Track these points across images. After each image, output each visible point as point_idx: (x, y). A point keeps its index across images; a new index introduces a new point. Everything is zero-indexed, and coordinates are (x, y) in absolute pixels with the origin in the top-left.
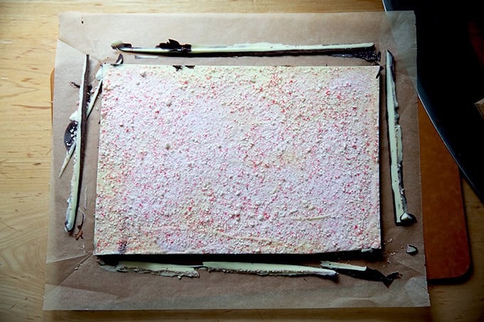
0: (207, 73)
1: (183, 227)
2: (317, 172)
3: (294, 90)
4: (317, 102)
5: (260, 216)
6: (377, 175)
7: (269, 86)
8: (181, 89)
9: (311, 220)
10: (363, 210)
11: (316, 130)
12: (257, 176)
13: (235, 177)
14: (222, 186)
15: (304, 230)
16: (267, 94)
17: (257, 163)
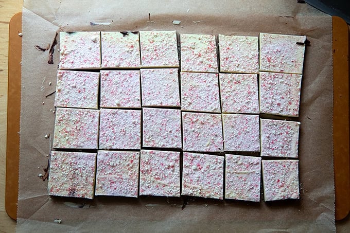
0: (150, 38)
1: (125, 176)
2: (245, 129)
3: (230, 56)
4: (250, 67)
5: (194, 167)
6: (297, 135)
7: (206, 52)
8: (128, 52)
9: (238, 173)
10: (285, 166)
11: (246, 92)
12: (194, 131)
13: (174, 130)
14: (163, 138)
15: (232, 182)
16: (205, 59)
17: (194, 120)
